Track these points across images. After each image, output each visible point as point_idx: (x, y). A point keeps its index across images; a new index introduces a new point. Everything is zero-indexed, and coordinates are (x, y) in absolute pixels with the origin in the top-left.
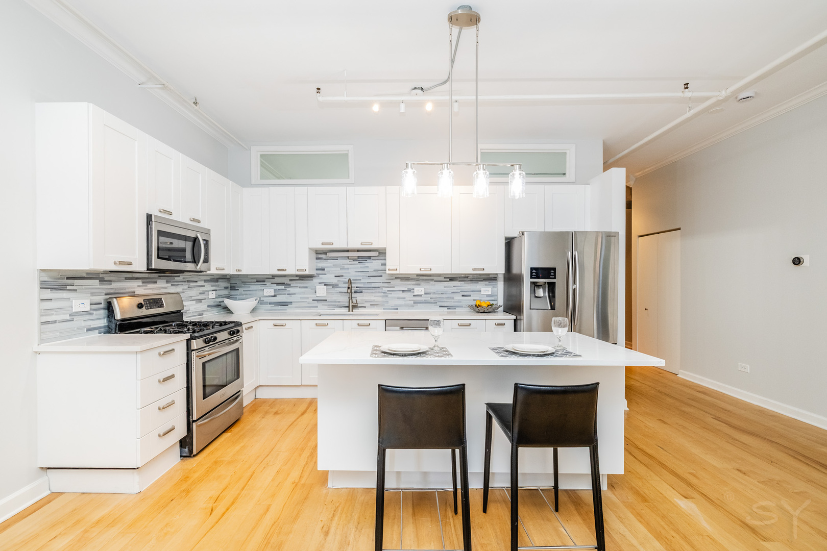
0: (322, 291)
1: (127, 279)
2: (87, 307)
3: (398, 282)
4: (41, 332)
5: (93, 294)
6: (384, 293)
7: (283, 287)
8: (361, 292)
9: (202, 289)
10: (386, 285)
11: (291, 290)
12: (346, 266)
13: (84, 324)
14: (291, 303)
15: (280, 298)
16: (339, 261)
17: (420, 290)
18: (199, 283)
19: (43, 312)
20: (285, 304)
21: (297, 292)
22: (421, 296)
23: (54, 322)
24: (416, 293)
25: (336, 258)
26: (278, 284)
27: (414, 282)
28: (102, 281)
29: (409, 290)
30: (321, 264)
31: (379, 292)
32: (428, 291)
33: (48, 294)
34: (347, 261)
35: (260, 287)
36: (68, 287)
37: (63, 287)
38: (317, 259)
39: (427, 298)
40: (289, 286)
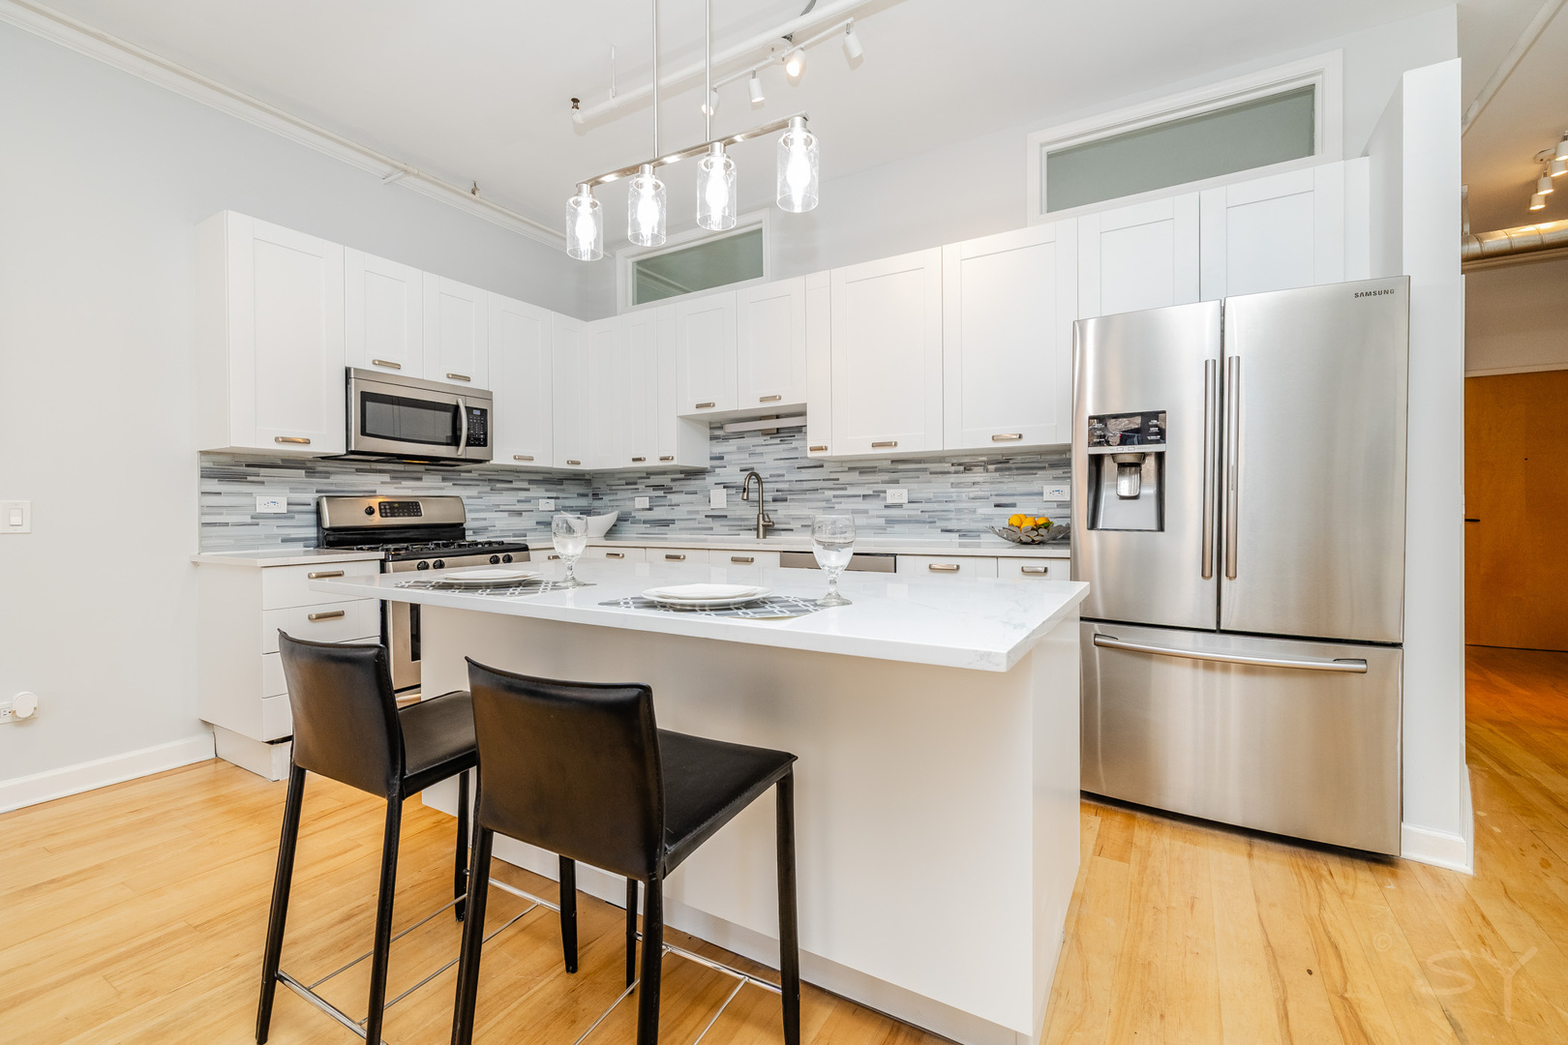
0: (719, 499)
1: (358, 470)
2: (283, 509)
3: (855, 476)
4: (202, 538)
5: (292, 490)
6: (828, 501)
7: (661, 493)
8: (786, 500)
9: (523, 495)
10: (830, 484)
11: (673, 498)
12: (759, 450)
13: (276, 531)
14: (673, 521)
15: (659, 513)
16: (748, 441)
17: (896, 494)
18: (515, 485)
19: (205, 510)
20: (666, 523)
21: (683, 504)
22: (900, 506)
23: (227, 524)
24: (890, 501)
25: (741, 435)
26: (656, 487)
27: (886, 477)
28: (311, 472)
29: (877, 495)
30: (719, 448)
31: (819, 500)
32: (915, 496)
33: (213, 485)
34: (761, 440)
35: (629, 494)
36: (249, 478)
37: (240, 478)
38: (713, 438)
39: (914, 511)
40: (669, 490)
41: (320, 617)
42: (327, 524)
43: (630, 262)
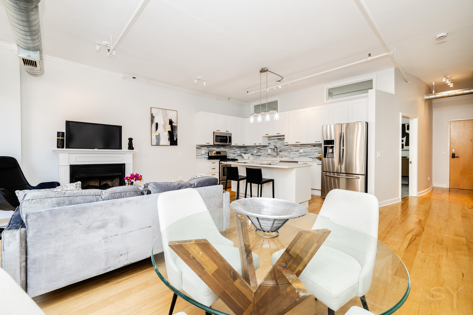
0: (270, 151)
1: (214, 147)
2: (204, 153)
3: (294, 147)
4: (196, 157)
5: (205, 150)
6: (289, 152)
7: (259, 150)
8: (281, 152)
9: (235, 150)
10: (290, 149)
11: (261, 151)
12: (277, 142)
13: (204, 156)
14: (261, 155)
15: (259, 154)
16: (275, 140)
17: (301, 151)
18: (234, 149)
19: (197, 153)
20: (260, 156)
21: (263, 152)
22: (302, 153)
23: (199, 155)
24: (300, 152)
25: (274, 139)
26: (258, 149)
27: (300, 148)
28: (208, 148)
29: (298, 151)
30: (270, 142)
31: (288, 152)
32: (305, 151)
33: (197, 150)
34: (277, 140)
35: (253, 150)
37: (200, 149)
38: (268, 140)
39: (304, 154)
40: (260, 149)
41: (213, 169)
42: (210, 155)
43: (253, 106)
